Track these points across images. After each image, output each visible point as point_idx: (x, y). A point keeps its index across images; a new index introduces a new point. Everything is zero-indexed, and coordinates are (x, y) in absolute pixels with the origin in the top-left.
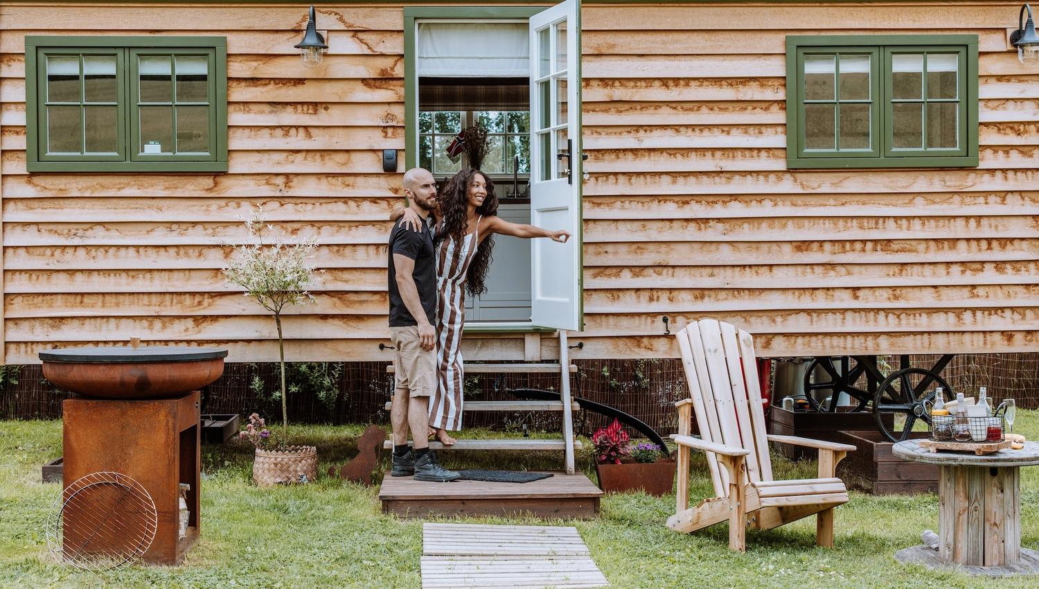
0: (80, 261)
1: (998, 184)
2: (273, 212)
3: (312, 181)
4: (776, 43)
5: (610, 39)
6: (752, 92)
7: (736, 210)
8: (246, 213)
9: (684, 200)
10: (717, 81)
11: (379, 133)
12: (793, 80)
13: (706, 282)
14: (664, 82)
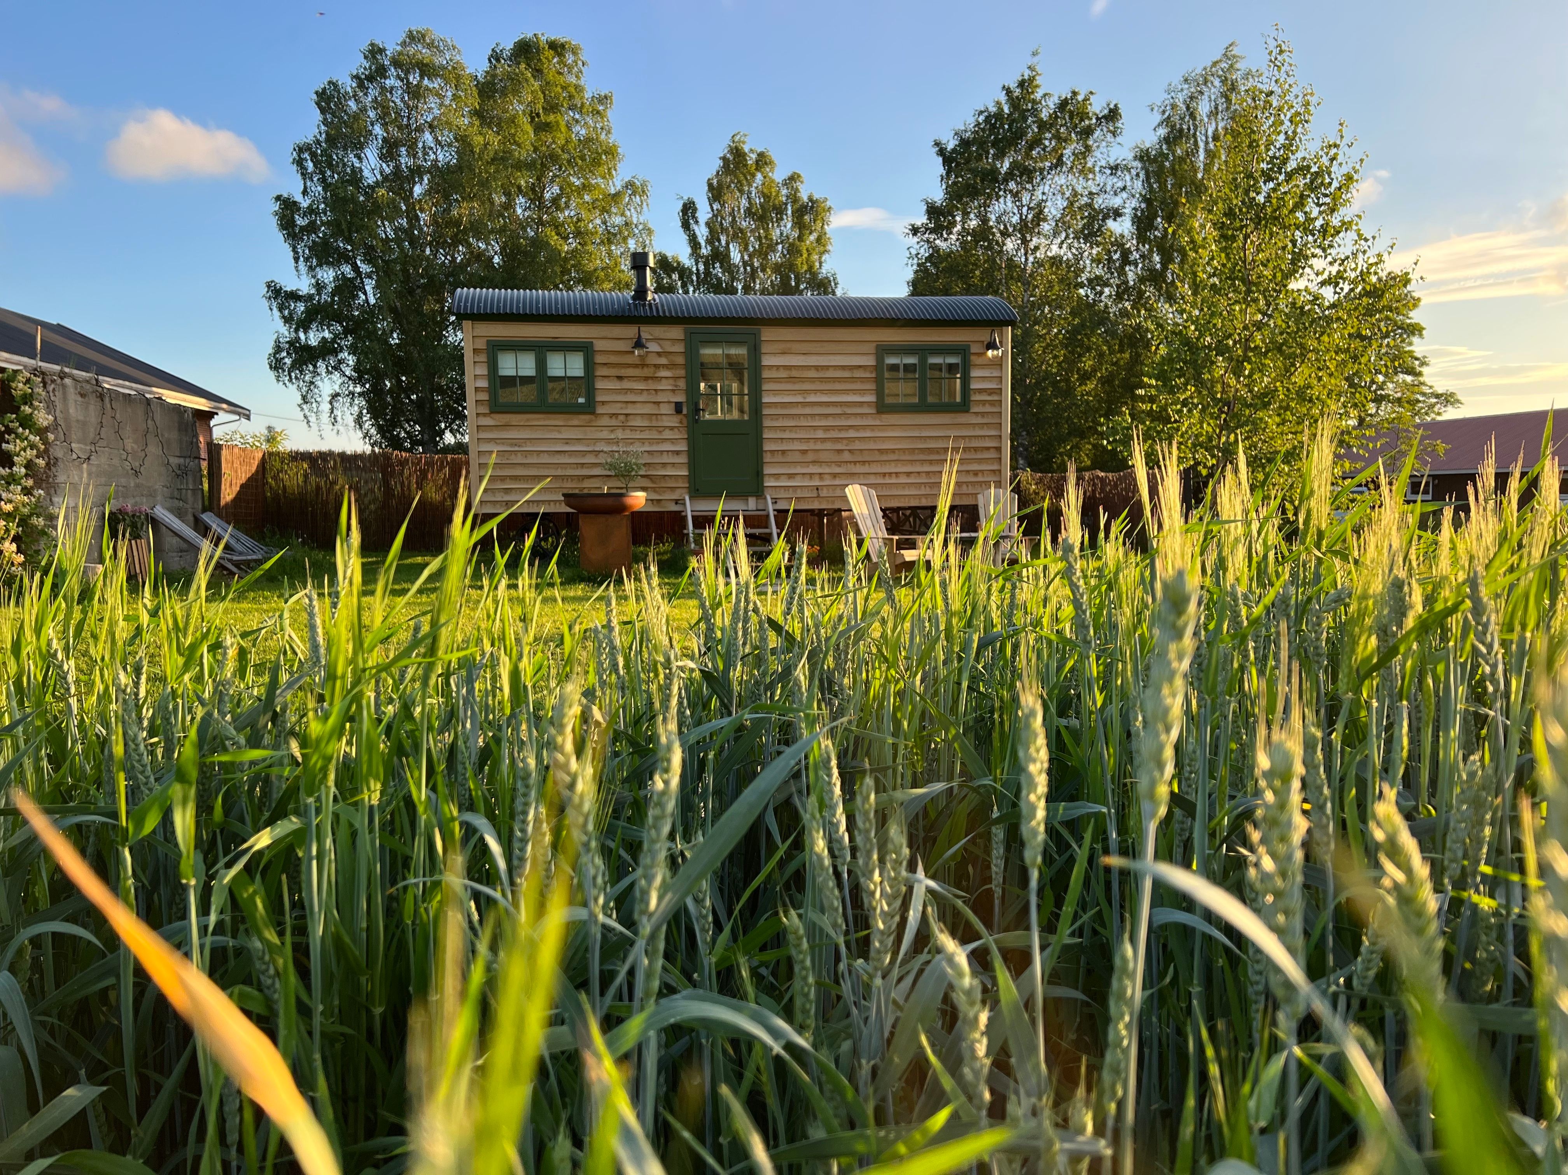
0: (519, 459)
1: (979, 420)
2: (620, 434)
3: (638, 418)
4: (871, 348)
5: (788, 345)
6: (858, 374)
7: (852, 434)
8: (605, 434)
9: (827, 428)
10: (843, 368)
11: (670, 394)
12: (879, 367)
13: (838, 470)
14: (817, 368)
